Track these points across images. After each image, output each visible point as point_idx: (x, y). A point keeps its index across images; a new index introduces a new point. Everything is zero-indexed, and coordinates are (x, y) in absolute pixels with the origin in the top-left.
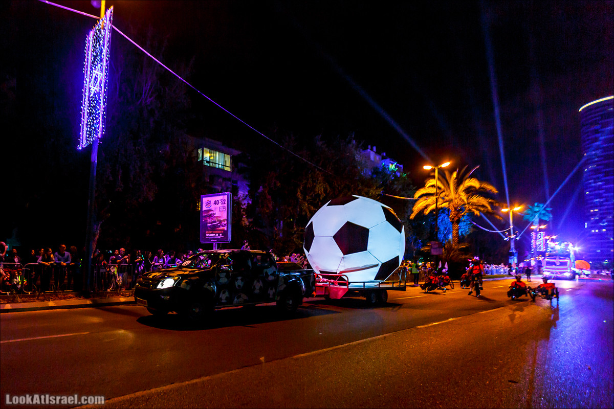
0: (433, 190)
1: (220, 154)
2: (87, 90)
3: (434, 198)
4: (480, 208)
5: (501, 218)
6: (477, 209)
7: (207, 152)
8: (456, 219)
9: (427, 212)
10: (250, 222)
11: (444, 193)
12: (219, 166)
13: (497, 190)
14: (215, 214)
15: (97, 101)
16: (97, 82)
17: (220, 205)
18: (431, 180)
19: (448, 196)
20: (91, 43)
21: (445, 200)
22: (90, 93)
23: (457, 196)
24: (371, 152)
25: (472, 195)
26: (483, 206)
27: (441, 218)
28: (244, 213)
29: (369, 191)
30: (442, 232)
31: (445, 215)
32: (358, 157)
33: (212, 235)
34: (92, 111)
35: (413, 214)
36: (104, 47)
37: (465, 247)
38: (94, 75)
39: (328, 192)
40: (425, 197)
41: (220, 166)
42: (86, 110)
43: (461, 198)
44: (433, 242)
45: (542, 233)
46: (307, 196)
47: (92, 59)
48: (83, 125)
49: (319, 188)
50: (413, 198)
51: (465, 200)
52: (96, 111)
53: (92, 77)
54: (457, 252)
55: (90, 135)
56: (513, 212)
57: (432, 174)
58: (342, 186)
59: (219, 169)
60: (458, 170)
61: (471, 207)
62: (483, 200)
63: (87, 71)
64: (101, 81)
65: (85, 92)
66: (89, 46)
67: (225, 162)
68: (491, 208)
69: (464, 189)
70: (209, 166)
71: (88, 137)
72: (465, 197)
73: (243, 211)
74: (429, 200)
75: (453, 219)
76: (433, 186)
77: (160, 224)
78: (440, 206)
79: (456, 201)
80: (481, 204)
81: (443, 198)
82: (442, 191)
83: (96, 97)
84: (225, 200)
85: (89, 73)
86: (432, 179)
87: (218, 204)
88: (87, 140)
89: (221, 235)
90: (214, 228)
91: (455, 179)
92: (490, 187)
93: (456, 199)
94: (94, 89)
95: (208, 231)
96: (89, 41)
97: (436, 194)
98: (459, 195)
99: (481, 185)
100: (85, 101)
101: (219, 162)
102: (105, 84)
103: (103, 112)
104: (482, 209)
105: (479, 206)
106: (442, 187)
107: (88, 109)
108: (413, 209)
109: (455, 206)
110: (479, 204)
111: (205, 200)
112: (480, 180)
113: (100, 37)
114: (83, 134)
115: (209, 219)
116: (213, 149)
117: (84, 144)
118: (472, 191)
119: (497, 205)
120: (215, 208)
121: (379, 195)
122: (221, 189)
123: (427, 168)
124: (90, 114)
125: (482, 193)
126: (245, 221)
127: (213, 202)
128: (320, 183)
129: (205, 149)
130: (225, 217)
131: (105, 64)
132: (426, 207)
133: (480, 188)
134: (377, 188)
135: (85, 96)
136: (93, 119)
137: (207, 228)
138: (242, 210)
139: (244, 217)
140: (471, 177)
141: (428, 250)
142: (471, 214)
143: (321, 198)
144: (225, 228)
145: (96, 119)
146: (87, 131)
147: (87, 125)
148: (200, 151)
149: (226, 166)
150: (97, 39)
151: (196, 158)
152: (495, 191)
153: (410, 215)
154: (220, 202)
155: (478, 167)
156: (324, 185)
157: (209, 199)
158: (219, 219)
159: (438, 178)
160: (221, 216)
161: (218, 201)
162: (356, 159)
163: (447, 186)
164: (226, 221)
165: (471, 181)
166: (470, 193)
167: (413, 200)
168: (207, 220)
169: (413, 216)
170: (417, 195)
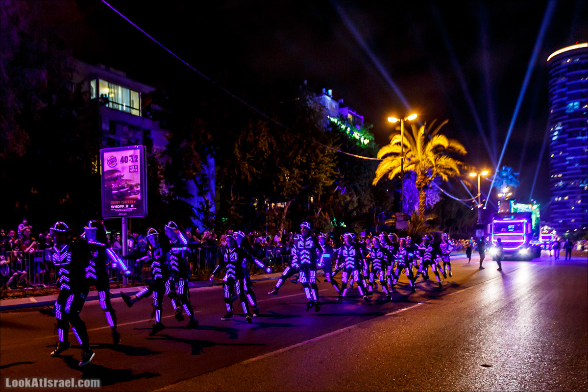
0: (398, 149)
1: (125, 90)
3: (399, 159)
4: (448, 172)
6: (445, 173)
7: (104, 86)
8: (423, 185)
9: (391, 176)
10: (170, 190)
11: (410, 153)
12: (122, 108)
13: (466, 150)
14: (123, 176)
17: (130, 163)
18: (397, 136)
19: (414, 157)
21: (411, 162)
23: (424, 157)
24: (327, 97)
25: (441, 156)
26: (451, 169)
27: (406, 183)
28: (162, 177)
29: (324, 148)
30: (407, 202)
31: (410, 180)
32: (311, 104)
33: (120, 207)
35: (376, 179)
37: (432, 219)
39: (274, 148)
40: (389, 158)
41: (125, 108)
43: (428, 159)
44: (397, 214)
46: (248, 154)
49: (262, 143)
50: (376, 158)
51: (433, 162)
54: (424, 225)
56: (481, 177)
57: (398, 128)
58: (292, 141)
59: (122, 112)
60: (425, 124)
61: (438, 171)
62: (452, 162)
67: (131, 102)
68: (460, 171)
69: (432, 148)
70: (108, 107)
72: (433, 158)
73: (160, 174)
74: (394, 161)
75: (420, 185)
76: (398, 144)
77: (36, 192)
78: (406, 169)
79: (423, 162)
80: (449, 167)
81: (409, 159)
82: (407, 150)
84: (136, 156)
86: (397, 134)
87: (126, 162)
89: (132, 206)
90: (122, 197)
91: (423, 135)
92: (458, 147)
93: (423, 160)
95: (114, 200)
97: (402, 154)
98: (427, 156)
99: (449, 143)
101: (123, 102)
104: (450, 173)
105: (448, 169)
106: (409, 145)
108: (376, 172)
109: (422, 169)
110: (447, 167)
111: (107, 156)
112: (449, 137)
115: (115, 183)
116: (113, 81)
118: (441, 151)
119: (466, 168)
120: (123, 168)
121: (336, 154)
122: (128, 141)
123: (392, 120)
125: (451, 153)
126: (164, 189)
127: (119, 158)
128: (264, 136)
129: (101, 81)
130: (139, 182)
132: (390, 171)
133: (449, 147)
134: (333, 146)
137: (111, 197)
138: (159, 172)
139: (162, 181)
140: (439, 133)
141: (393, 223)
142: (438, 178)
143: (265, 157)
144: (139, 196)
148: (93, 84)
149: (133, 108)
151: (88, 95)
152: (463, 151)
153: (372, 181)
154: (129, 158)
155: (446, 122)
156: (269, 139)
157: (114, 154)
158: (129, 183)
159: (404, 134)
160: (132, 179)
161: (126, 157)
162: (309, 105)
163: (413, 144)
164: (139, 187)
165: (439, 139)
166: (439, 154)
167: (376, 160)
168: (112, 186)
169: (375, 182)
170: (380, 155)
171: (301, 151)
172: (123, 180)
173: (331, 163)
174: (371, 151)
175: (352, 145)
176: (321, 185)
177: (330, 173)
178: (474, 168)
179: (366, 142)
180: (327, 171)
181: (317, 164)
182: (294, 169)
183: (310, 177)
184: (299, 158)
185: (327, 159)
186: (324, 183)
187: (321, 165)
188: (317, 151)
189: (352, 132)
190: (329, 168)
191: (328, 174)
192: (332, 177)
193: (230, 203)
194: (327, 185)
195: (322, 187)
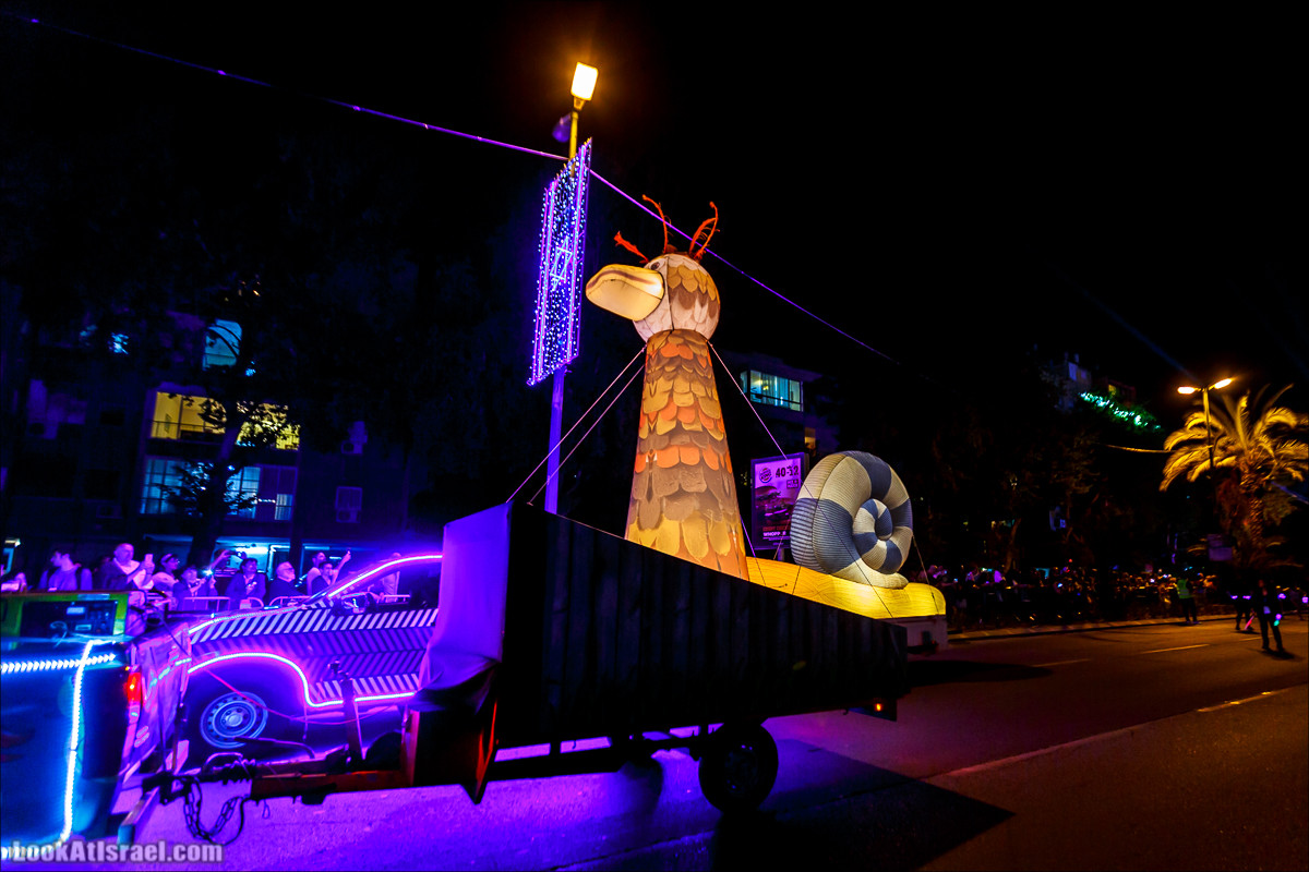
0: (1203, 434)
1: (782, 380)
2: (546, 281)
3: (1206, 448)
4: (1301, 465)
6: (1297, 468)
7: (757, 379)
8: (1255, 488)
9: (1193, 476)
11: (1225, 439)
12: (779, 403)
14: (779, 494)
15: (564, 300)
16: (562, 266)
17: (787, 477)
18: (1196, 415)
19: (1233, 444)
20: (552, 201)
21: (1229, 452)
22: (550, 287)
23: (1252, 443)
24: (1071, 365)
25: (1284, 440)
27: (1222, 486)
29: (1072, 440)
30: (1227, 514)
31: (1229, 481)
32: (1046, 377)
33: (775, 534)
34: (555, 316)
35: (1166, 481)
36: (575, 207)
37: (1277, 544)
38: (558, 255)
39: (991, 444)
40: (1186, 448)
41: (782, 403)
42: (544, 316)
43: (1261, 447)
44: (1210, 535)
46: (951, 454)
47: (555, 227)
48: (538, 341)
49: (972, 437)
50: (1162, 448)
51: (1271, 452)
52: (562, 317)
53: (554, 258)
54: (1264, 554)
55: (550, 359)
57: (1197, 403)
59: (779, 407)
60: (1248, 393)
61: (1283, 465)
63: (545, 249)
64: (570, 265)
65: (543, 285)
66: (548, 207)
67: (790, 394)
69: (1264, 429)
70: (761, 404)
71: (548, 363)
72: (1270, 444)
74: (1195, 453)
75: (1249, 488)
76: (1200, 426)
78: (1220, 464)
79: (1251, 453)
80: (1304, 458)
81: (1223, 448)
82: (1219, 434)
83: (560, 293)
84: (796, 467)
85: (548, 251)
86: (1197, 411)
87: (783, 475)
88: (545, 369)
90: (778, 521)
91: (1245, 411)
93: (1250, 449)
94: (557, 280)
95: (768, 526)
96: (549, 197)
97: (1209, 441)
98: (1257, 442)
99: (1300, 420)
100: (541, 300)
101: (779, 395)
102: (577, 270)
103: (575, 318)
105: (1299, 461)
106: (1221, 427)
107: (547, 314)
108: (1165, 470)
109: (1252, 463)
110: (1298, 457)
111: (759, 468)
112: (1298, 411)
113: (567, 191)
114: (537, 357)
115: (769, 503)
116: (768, 371)
117: (539, 375)
118: (1283, 432)
120: (780, 483)
121: (1091, 447)
123: (1186, 390)
124: (550, 322)
127: (774, 472)
128: (974, 427)
129: (752, 372)
131: (577, 236)
132: (1191, 466)
133: (1299, 426)
134: (1087, 434)
135: (542, 291)
136: (555, 331)
137: (764, 522)
140: (1277, 406)
141: (1203, 550)
142: (1284, 477)
143: (979, 456)
145: (562, 331)
146: (545, 352)
147: (545, 342)
148: (743, 377)
149: (793, 402)
150: (563, 194)
153: (1159, 484)
154: (787, 470)
155: (1290, 387)
156: (984, 431)
157: (767, 466)
158: (787, 503)
159: (1210, 410)
160: (790, 497)
161: (784, 469)
162: (1043, 379)
163: (1229, 424)
165: (1278, 415)
166: (1279, 437)
167: (1161, 454)
168: (765, 506)
169: (1164, 486)
170: (1170, 444)
172: (779, 499)
173: (1084, 460)
174: (1152, 440)
176: (1069, 493)
177: (1085, 476)
180: (1078, 472)
181: (1062, 463)
182: (1024, 471)
183: (1052, 482)
184: (1031, 455)
185: (1077, 455)
186: (1075, 491)
187: (1067, 463)
188: (1060, 444)
190: (1082, 468)
191: (1081, 476)
192: (1088, 481)
194: (1080, 492)
195: (1072, 495)
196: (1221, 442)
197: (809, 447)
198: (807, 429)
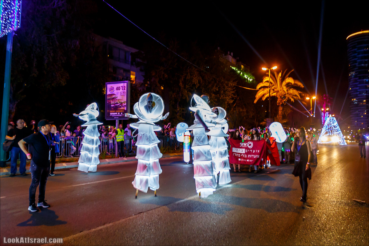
0: (267, 84)
3: (268, 89)
4: (294, 97)
5: (306, 104)
6: (293, 98)
8: (281, 103)
9: (264, 99)
11: (274, 87)
13: (304, 86)
14: (117, 97)
17: (121, 90)
18: (266, 78)
19: (276, 89)
21: (275, 91)
24: (230, 56)
25: (290, 88)
26: (296, 96)
29: (228, 83)
31: (274, 101)
32: (221, 60)
33: (115, 114)
34: (8, 6)
35: (256, 100)
37: (286, 122)
39: (201, 83)
40: (263, 89)
43: (284, 90)
44: (267, 119)
45: (327, 113)
46: (187, 86)
49: (195, 80)
51: (286, 92)
56: (312, 100)
57: (267, 73)
58: (211, 79)
60: (282, 71)
61: (289, 96)
62: (296, 92)
68: (300, 97)
69: (285, 84)
72: (286, 89)
74: (265, 91)
75: (279, 104)
76: (267, 81)
77: (71, 104)
78: (272, 95)
79: (281, 92)
80: (295, 94)
81: (273, 90)
82: (272, 85)
84: (125, 87)
86: (267, 76)
87: (119, 90)
89: (122, 113)
90: (116, 108)
91: (280, 78)
92: (300, 84)
93: (281, 90)
95: (112, 110)
97: (270, 87)
98: (283, 88)
99: (295, 82)
105: (294, 95)
106: (273, 82)
108: (256, 96)
109: (281, 95)
111: (109, 86)
115: (113, 101)
118: (290, 86)
119: (304, 95)
120: (118, 93)
121: (234, 86)
122: (123, 78)
123: (264, 69)
125: (295, 87)
127: (115, 88)
128: (195, 76)
130: (125, 100)
132: (263, 95)
133: (294, 84)
134: (233, 82)
137: (110, 108)
140: (289, 76)
141: (265, 124)
142: (289, 100)
143: (196, 87)
144: (125, 108)
152: (302, 86)
153: (254, 101)
154: (121, 88)
155: (293, 70)
156: (199, 78)
157: (113, 85)
158: (121, 101)
159: (270, 76)
160: (122, 99)
161: (119, 87)
162: (220, 60)
163: (275, 81)
164: (126, 103)
165: (289, 80)
166: (289, 87)
167: (256, 90)
168: (111, 102)
169: (255, 101)
170: (258, 87)
171: (215, 85)
172: (117, 99)
173: (232, 91)
174: (253, 85)
175: (243, 82)
176: (226, 103)
177: (232, 97)
178: (308, 95)
179: (251, 80)
180: (229, 95)
181: (224, 91)
182: (212, 94)
183: (221, 98)
184: (214, 88)
185: (230, 89)
186: (228, 102)
187: (226, 92)
188: (224, 84)
189: (243, 75)
190: (231, 94)
191: (230, 97)
192: (232, 99)
193: (177, 112)
194: (230, 103)
195: (227, 103)
196: (273, 88)
197: (132, 79)
198: (132, 72)
